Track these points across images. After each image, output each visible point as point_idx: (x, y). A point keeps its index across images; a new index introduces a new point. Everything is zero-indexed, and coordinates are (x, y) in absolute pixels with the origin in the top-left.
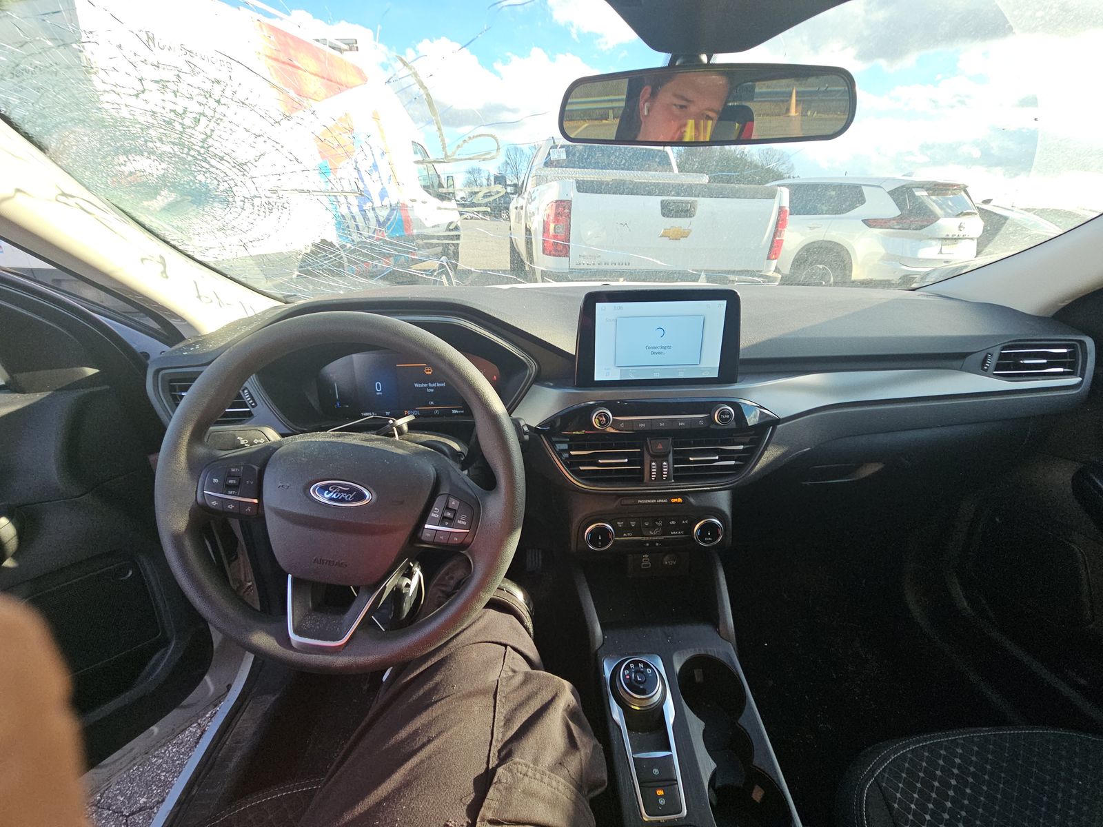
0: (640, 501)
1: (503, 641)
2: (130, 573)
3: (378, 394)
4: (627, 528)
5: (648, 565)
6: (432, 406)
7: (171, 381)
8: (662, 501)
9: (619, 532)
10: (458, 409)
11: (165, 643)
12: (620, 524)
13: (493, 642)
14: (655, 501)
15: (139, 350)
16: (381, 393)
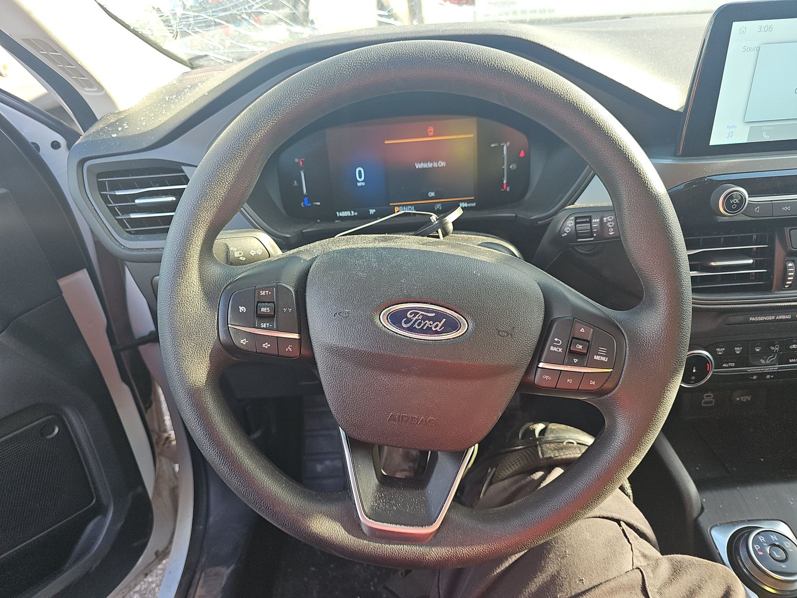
0: (751, 319)
1: (616, 516)
2: (57, 430)
3: (359, 184)
4: (729, 356)
5: (711, 402)
6: (432, 198)
7: (99, 175)
8: (784, 317)
9: (719, 361)
10: (469, 201)
11: (100, 510)
12: (720, 351)
13: (603, 518)
14: (773, 318)
15: (30, 140)
16: (363, 184)
